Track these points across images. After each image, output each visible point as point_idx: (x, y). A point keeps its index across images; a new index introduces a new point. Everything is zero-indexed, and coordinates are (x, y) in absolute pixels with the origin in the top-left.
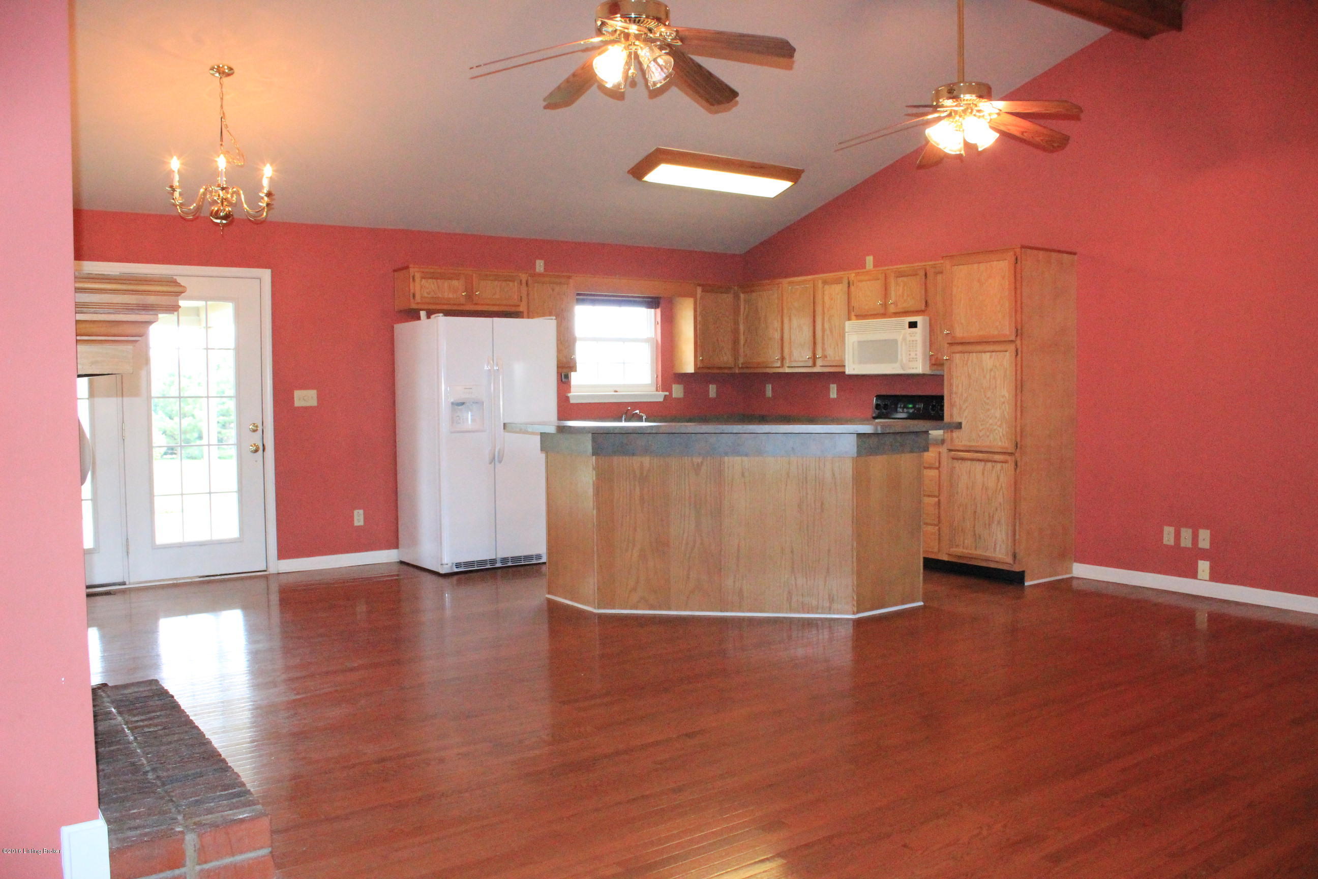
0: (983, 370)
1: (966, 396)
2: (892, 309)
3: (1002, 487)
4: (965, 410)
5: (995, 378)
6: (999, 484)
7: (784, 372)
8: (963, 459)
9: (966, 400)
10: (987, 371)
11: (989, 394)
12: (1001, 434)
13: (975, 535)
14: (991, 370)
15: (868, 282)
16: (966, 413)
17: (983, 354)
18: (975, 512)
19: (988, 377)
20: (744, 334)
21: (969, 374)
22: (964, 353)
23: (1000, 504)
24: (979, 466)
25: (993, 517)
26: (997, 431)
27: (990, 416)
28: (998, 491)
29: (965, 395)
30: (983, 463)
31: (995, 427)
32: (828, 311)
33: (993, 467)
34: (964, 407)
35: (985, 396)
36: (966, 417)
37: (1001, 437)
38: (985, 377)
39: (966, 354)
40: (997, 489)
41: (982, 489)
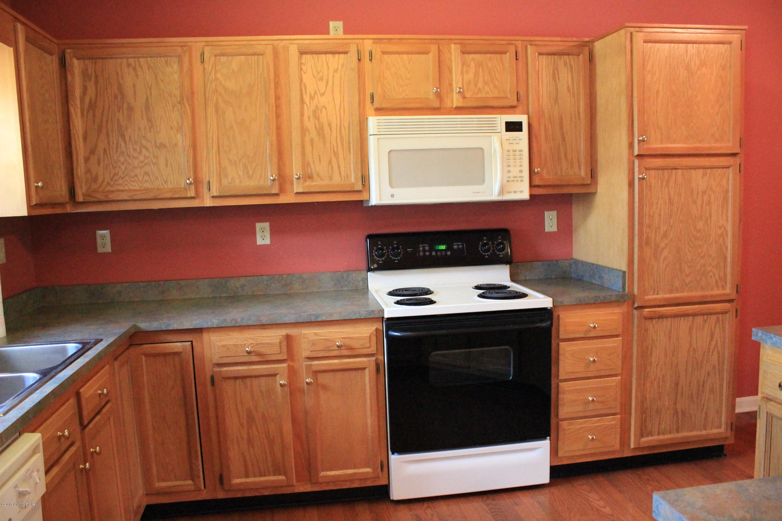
0: (692, 192)
1: (665, 229)
2: (456, 101)
3: (716, 344)
4: (663, 249)
5: (709, 203)
6: (713, 343)
7: (202, 205)
8: (662, 317)
9: (665, 235)
10: (698, 194)
11: (700, 225)
12: (717, 277)
13: (676, 413)
14: (704, 193)
15: (405, 57)
16: (665, 253)
17: (693, 171)
18: (677, 384)
19: (699, 202)
20: (85, 138)
21: (670, 199)
22: (664, 169)
23: (714, 367)
24: (684, 324)
25: (703, 386)
26: (711, 274)
27: (702, 255)
28: (711, 351)
29: (663, 228)
30: (691, 318)
31: (709, 269)
32: (312, 98)
33: (705, 321)
34: (662, 245)
35: (695, 228)
36: (665, 258)
37: (717, 281)
38: (695, 202)
39: (666, 171)
40: (709, 349)
41: (689, 351)
